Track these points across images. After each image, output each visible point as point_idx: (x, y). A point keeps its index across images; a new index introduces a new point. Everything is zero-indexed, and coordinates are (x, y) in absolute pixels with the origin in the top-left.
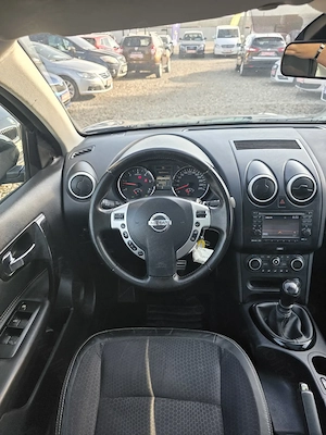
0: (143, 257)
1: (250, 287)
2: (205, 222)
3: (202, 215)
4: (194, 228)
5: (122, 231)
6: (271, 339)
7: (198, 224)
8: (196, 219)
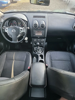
0: (11, 37)
1: (34, 44)
2: (22, 31)
3: (21, 30)
4: (20, 32)
5: (7, 32)
6: (35, 52)
7: (21, 32)
8: (20, 31)
